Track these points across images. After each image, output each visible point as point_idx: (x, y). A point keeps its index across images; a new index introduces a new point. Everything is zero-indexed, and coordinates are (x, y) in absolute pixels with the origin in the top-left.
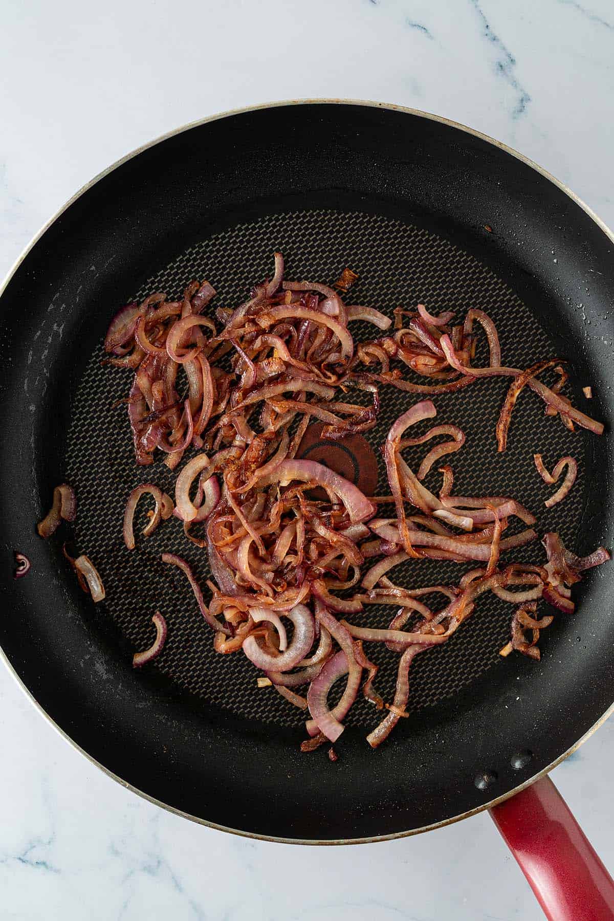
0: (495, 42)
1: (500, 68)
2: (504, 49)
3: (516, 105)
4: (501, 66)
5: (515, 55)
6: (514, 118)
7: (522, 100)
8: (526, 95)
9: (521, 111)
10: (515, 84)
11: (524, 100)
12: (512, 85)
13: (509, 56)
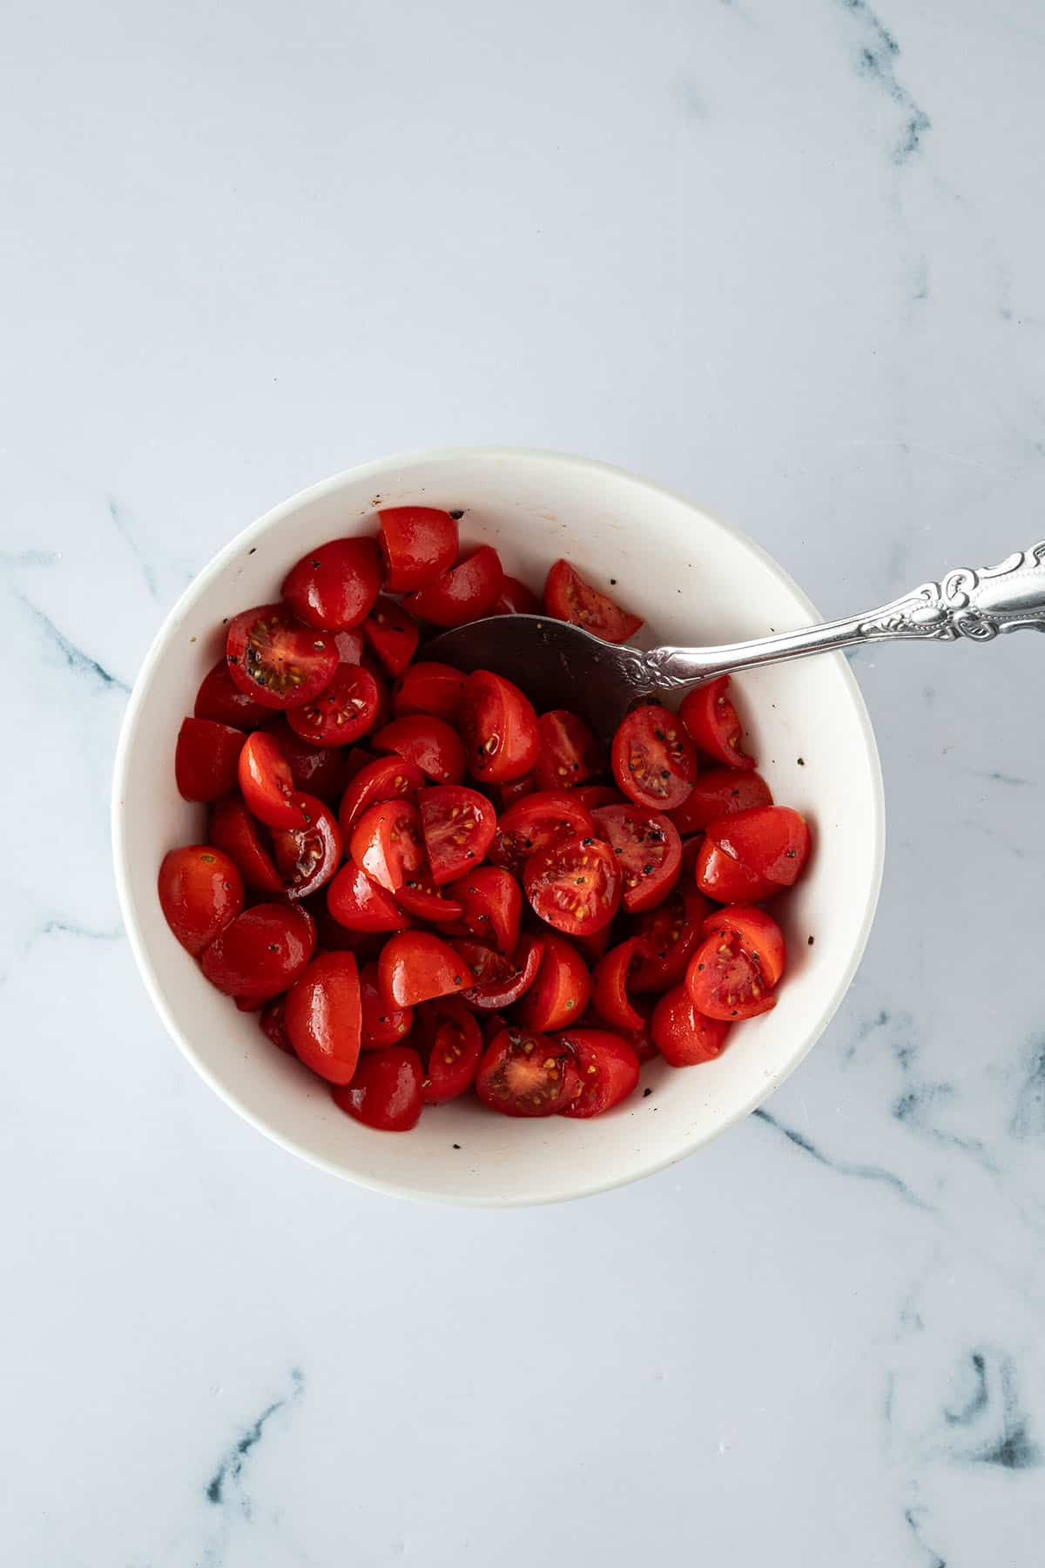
0: (856, 9)
1: (867, 62)
2: (876, 23)
3: (903, 136)
4: (870, 57)
5: (897, 36)
6: (898, 163)
7: (913, 127)
8: (921, 114)
9: (911, 148)
10: (898, 93)
11: (917, 126)
12: (893, 94)
13: (885, 35)
